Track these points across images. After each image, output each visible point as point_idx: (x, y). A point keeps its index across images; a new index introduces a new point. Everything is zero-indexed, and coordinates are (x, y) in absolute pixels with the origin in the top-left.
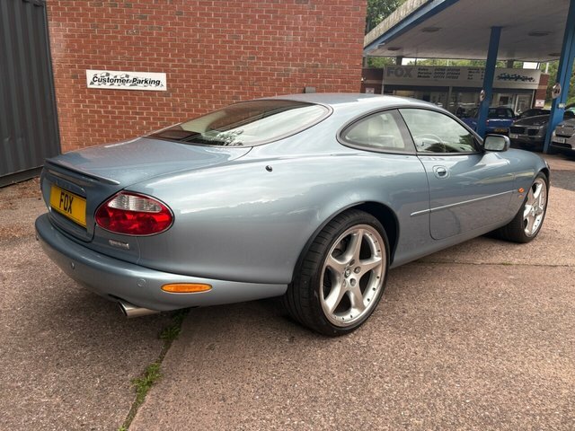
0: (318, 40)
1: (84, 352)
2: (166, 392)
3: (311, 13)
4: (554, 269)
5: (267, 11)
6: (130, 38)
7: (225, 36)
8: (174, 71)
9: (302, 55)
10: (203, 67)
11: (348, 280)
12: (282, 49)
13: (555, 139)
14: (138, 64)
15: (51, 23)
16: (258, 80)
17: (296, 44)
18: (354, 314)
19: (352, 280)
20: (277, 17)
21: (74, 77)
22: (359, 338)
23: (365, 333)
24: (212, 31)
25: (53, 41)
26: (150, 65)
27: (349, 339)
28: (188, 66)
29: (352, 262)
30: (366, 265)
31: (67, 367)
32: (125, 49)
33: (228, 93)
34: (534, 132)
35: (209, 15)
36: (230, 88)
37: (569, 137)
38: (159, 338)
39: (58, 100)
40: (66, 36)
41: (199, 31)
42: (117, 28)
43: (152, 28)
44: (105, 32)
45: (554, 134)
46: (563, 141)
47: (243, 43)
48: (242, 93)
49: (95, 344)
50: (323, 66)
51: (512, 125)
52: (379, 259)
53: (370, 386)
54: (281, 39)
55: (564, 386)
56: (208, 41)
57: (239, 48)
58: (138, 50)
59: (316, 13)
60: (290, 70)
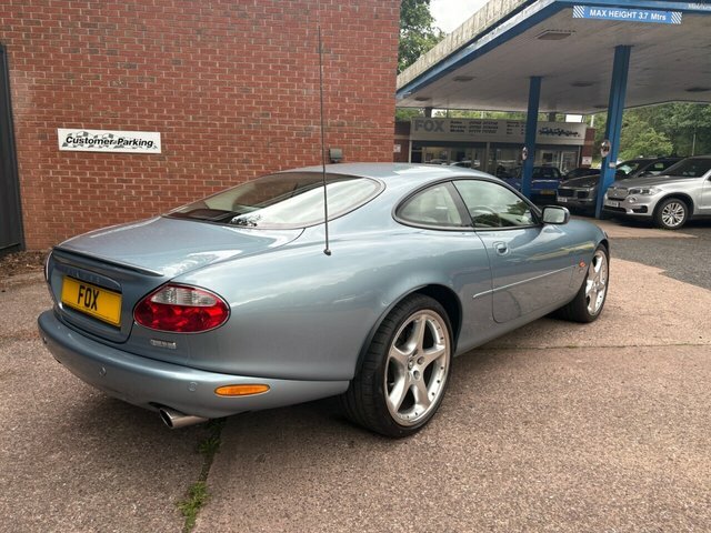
0: (343, 95)
1: (109, 475)
2: (219, 513)
3: (334, 64)
4: (622, 350)
5: (283, 61)
6: (113, 91)
7: (232, 90)
8: (170, 130)
9: (325, 111)
10: (206, 125)
11: (412, 372)
12: (301, 105)
13: (608, 203)
14: (125, 122)
15: (13, 72)
16: (274, 140)
18: (419, 411)
19: (415, 372)
20: (294, 68)
21: (42, 137)
22: (426, 438)
23: (432, 431)
24: (216, 83)
25: (15, 93)
26: (140, 122)
27: (416, 440)
28: (188, 124)
29: (415, 352)
30: (430, 355)
31: (93, 493)
32: (109, 103)
33: (237, 156)
34: (584, 195)
35: (213, 64)
36: (241, 150)
37: (622, 200)
38: (197, 452)
39: (21, 166)
40: (31, 88)
41: (201, 83)
42: (98, 78)
43: (142, 79)
44: (84, 83)
45: (606, 197)
46: (616, 204)
47: (254, 97)
48: (255, 156)
49: (120, 465)
50: (349, 125)
51: (560, 187)
52: (443, 347)
53: (447, 489)
54: (300, 93)
55: (647, 474)
56: (213, 95)
57: (250, 103)
58: (125, 104)
59: (340, 64)
60: (311, 129)
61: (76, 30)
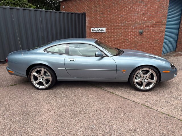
0: (145, 14)
5: (130, 7)
6: (99, 19)
7: (119, 16)
8: (107, 27)
9: (139, 20)
10: (114, 25)
12: (134, 18)
14: (100, 26)
15: (86, 17)
16: (127, 28)
17: (138, 16)
20: (133, 9)
21: (89, 30)
24: (116, 15)
25: (86, 21)
26: (103, 26)
28: (111, 25)
32: (98, 22)
33: (119, 32)
35: (116, 11)
40: (89, 20)
41: (114, 16)
43: (103, 16)
47: (123, 17)
48: (123, 32)
50: (146, 23)
54: (134, 15)
56: (115, 18)
57: (122, 19)
58: (101, 22)
59: (145, 5)
60: (136, 25)
61: (95, 8)
